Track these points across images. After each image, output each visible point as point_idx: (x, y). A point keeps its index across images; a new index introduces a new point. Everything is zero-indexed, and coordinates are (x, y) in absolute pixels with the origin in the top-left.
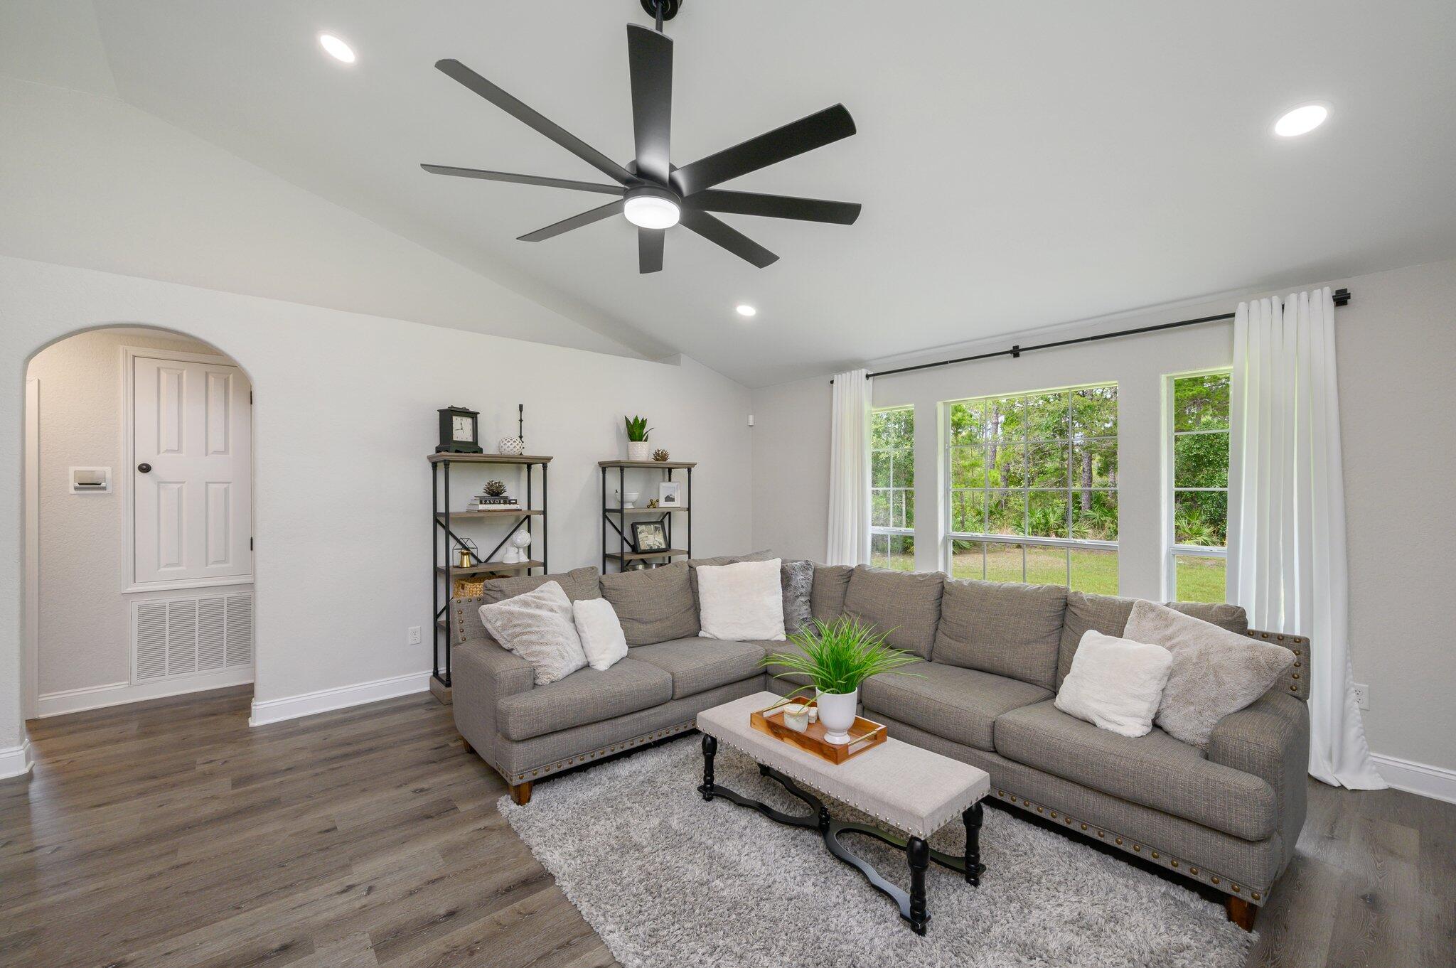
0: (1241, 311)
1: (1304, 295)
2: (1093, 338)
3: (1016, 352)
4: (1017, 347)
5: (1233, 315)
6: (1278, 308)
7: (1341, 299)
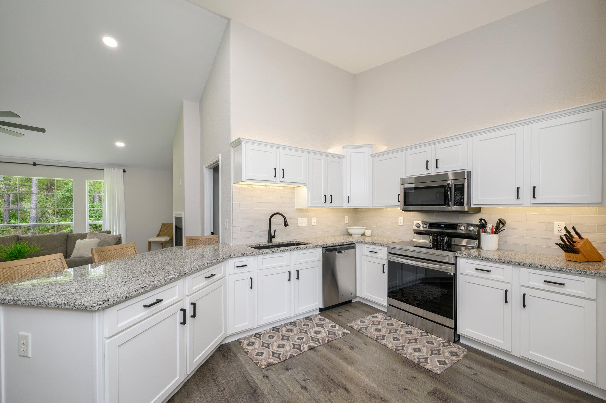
0: (105, 169)
1: (118, 169)
2: (65, 167)
3: (35, 164)
4: (35, 163)
5: (104, 170)
6: (113, 170)
7: (124, 171)
